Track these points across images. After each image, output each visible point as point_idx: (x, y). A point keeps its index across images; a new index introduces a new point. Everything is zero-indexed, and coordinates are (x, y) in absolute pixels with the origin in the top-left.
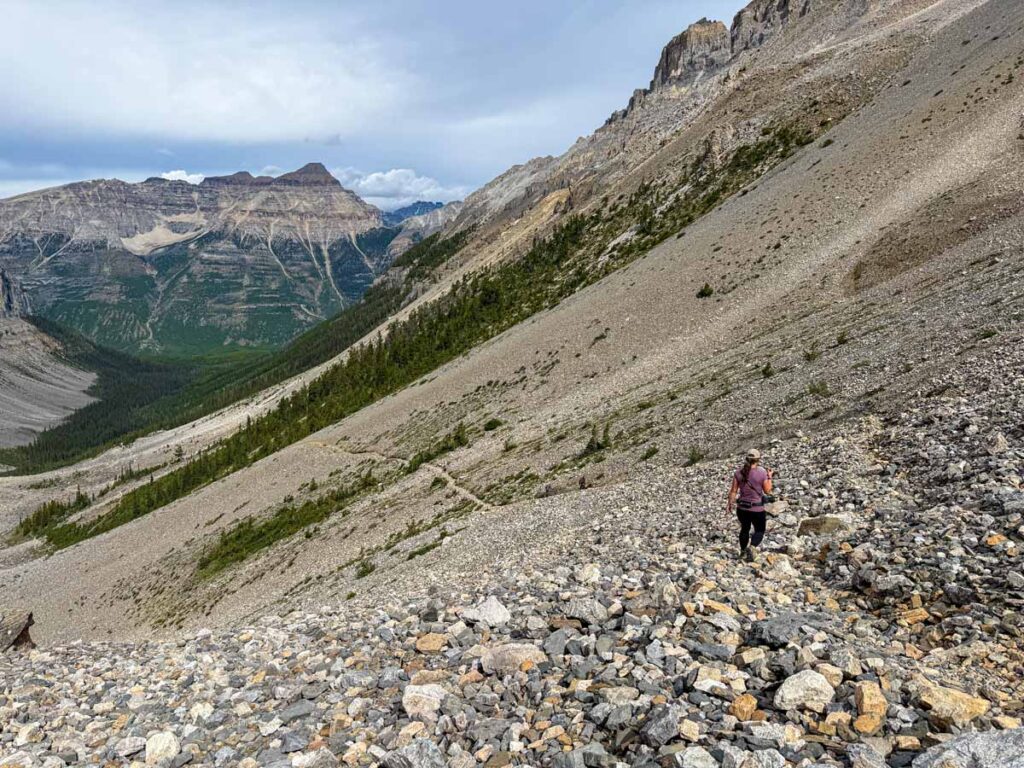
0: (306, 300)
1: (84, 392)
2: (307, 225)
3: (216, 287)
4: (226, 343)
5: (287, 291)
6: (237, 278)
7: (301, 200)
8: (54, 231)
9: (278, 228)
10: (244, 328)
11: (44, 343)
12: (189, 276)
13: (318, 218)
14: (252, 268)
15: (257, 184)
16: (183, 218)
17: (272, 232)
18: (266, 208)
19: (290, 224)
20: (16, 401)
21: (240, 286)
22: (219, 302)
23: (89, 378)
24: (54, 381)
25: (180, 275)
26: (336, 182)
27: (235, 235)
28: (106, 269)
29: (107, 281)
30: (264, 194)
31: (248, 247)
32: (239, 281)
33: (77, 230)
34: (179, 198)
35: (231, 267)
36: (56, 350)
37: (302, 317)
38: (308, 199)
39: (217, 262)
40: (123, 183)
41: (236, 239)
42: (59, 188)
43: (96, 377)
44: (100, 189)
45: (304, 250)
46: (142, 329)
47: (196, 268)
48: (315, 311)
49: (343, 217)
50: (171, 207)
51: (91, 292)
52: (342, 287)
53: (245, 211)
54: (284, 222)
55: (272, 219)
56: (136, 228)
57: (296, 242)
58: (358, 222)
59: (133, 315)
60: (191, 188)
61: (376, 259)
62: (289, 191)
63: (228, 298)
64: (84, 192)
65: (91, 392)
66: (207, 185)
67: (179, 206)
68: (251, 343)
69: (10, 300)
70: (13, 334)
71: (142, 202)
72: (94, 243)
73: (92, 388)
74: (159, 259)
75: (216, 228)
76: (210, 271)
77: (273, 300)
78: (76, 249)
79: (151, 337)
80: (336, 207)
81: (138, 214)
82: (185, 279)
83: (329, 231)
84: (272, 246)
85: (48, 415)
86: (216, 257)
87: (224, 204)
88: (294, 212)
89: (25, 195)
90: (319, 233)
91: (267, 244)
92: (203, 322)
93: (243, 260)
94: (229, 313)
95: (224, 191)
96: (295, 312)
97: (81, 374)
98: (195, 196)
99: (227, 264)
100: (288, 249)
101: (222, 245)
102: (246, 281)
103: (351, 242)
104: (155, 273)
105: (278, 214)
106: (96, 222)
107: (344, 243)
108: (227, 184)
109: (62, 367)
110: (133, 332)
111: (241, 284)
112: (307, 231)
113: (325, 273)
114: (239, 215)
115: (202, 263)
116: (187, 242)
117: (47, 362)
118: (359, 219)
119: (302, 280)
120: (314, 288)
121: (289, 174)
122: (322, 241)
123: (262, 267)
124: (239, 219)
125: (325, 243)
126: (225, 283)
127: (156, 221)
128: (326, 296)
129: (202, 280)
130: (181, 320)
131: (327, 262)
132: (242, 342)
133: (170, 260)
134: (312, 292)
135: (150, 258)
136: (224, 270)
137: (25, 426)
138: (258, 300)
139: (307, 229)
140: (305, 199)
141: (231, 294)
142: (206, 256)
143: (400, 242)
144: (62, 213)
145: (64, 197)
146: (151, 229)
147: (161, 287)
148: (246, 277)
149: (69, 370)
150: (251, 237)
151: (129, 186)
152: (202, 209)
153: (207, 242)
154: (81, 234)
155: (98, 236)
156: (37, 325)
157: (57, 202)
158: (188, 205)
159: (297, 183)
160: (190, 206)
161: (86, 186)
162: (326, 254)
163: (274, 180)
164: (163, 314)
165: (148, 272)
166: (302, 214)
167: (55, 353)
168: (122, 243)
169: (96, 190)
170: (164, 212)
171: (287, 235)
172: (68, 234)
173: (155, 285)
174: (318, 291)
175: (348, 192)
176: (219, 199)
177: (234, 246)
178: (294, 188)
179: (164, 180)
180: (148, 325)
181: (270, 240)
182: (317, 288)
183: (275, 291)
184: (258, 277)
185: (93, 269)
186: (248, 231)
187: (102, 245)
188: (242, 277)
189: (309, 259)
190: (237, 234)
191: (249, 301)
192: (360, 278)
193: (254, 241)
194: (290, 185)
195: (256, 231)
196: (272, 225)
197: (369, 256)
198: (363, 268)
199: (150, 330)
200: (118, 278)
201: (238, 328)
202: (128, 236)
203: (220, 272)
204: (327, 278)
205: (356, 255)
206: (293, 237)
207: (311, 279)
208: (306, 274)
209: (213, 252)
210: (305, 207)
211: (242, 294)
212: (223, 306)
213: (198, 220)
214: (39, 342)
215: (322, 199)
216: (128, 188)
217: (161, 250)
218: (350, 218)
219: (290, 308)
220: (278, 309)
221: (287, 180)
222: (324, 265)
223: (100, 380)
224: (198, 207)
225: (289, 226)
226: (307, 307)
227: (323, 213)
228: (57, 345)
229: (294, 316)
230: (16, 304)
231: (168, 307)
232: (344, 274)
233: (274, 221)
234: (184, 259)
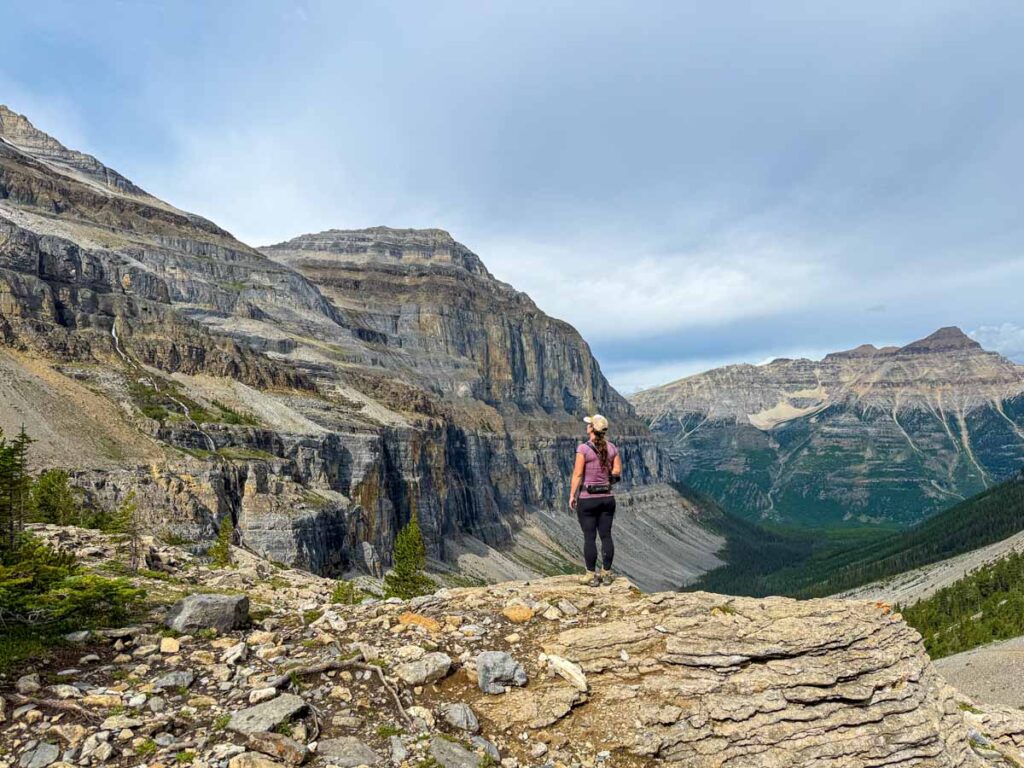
0: (938, 476)
1: (715, 554)
2: (939, 393)
3: (838, 459)
4: (846, 518)
5: (914, 464)
6: (858, 450)
7: (935, 367)
8: (693, 411)
9: (904, 399)
10: (865, 504)
11: (684, 507)
12: (810, 449)
13: (952, 385)
14: (875, 441)
15: (881, 355)
16: (806, 393)
17: (898, 403)
18: (892, 379)
19: (919, 393)
20: (661, 555)
21: (861, 460)
22: (840, 475)
23: (719, 542)
24: (691, 541)
25: (801, 449)
26: (976, 345)
27: (856, 408)
28: (734, 443)
29: (735, 453)
30: (889, 365)
31: (871, 420)
32: (861, 454)
33: (712, 409)
34: (802, 375)
35: (853, 440)
36: (693, 513)
37: (933, 494)
38: (940, 365)
39: (837, 435)
40: (752, 367)
41: (858, 414)
42: (700, 375)
43: (725, 542)
44: (732, 374)
45: (935, 421)
46: (764, 500)
47: (816, 441)
48: (949, 487)
49: (984, 382)
50: (793, 384)
51: (720, 464)
52: (984, 460)
53: (869, 383)
54: (911, 391)
55: (898, 389)
56: (761, 405)
57: (925, 412)
58: (1005, 386)
59: (756, 485)
60: (812, 366)
62: (917, 359)
63: (850, 472)
64: (719, 376)
65: (720, 555)
66: (829, 360)
67: (802, 383)
68: (873, 519)
69: (660, 469)
70: (662, 497)
71: (767, 381)
72: (725, 419)
73: (722, 551)
74: (782, 432)
75: (837, 402)
76: (831, 444)
77: (897, 474)
78: (710, 425)
79: (772, 507)
80: (975, 371)
81: (763, 392)
82: (805, 452)
83: (966, 399)
84: (897, 417)
85: (686, 572)
86: (836, 430)
87: (845, 378)
88: (922, 381)
89: (675, 382)
90: (959, 402)
91: (891, 415)
92: (822, 496)
93: (866, 433)
94: (850, 487)
95: (846, 364)
96: (925, 488)
97: (712, 537)
98: (817, 372)
99: (849, 436)
100: (915, 420)
101: (843, 419)
102: (869, 454)
103: (995, 409)
104: (777, 446)
105: (904, 384)
106: (728, 402)
107: (987, 411)
108: (850, 358)
109: (696, 529)
110: (755, 500)
111: (863, 457)
112: (937, 400)
113: (961, 444)
114: (860, 385)
115: (822, 436)
116: (809, 416)
117: (686, 523)
118: (1006, 381)
119: (933, 452)
120: (947, 462)
121: (918, 342)
122: (958, 409)
123: (886, 440)
124: (861, 391)
125: (961, 411)
126: (846, 457)
127: (779, 398)
128: (963, 470)
129: (822, 453)
130: (802, 492)
131: (964, 433)
132: (863, 519)
133: (791, 435)
134: (945, 466)
135: (774, 432)
136: (845, 443)
137: (669, 580)
138: (882, 474)
139: (938, 397)
140: (937, 366)
141: (852, 467)
142: (827, 429)
144: (701, 395)
145: (703, 382)
146: (774, 405)
147: (782, 459)
148: (868, 450)
149: (703, 532)
150: (874, 408)
151: (756, 368)
152: (824, 384)
153: (828, 415)
154: (714, 413)
155: (726, 414)
156: (680, 491)
157: (697, 386)
158: (809, 382)
159: (927, 350)
160: (812, 382)
161: (721, 371)
162: (962, 423)
163: (900, 350)
164: (784, 485)
165: (771, 445)
166: (933, 382)
167: (692, 516)
168: (748, 419)
169: (728, 374)
170: (787, 389)
171: (915, 405)
172: (704, 414)
173: (777, 458)
174: (953, 465)
175: (990, 354)
176: (840, 374)
177: (856, 419)
178: (923, 355)
179: (787, 360)
180: (769, 495)
181: (895, 412)
182: (951, 461)
183: (901, 465)
184: (883, 449)
185: (724, 443)
186: (871, 403)
187: (731, 422)
188: (864, 450)
189: (941, 430)
190: (860, 407)
191: (870, 475)
192: (1008, 450)
193: (877, 413)
194: (919, 353)
195: (879, 402)
196: (897, 396)
198: (1013, 439)
199: (771, 501)
200: (744, 451)
201: (859, 503)
202: (754, 413)
203: (841, 445)
204: (963, 449)
205: (1003, 424)
206: (923, 406)
207: (943, 451)
208: (937, 447)
209: (834, 426)
210: (936, 375)
211: (863, 468)
212: (844, 480)
213: (820, 396)
214: (680, 506)
215: (956, 365)
216: (756, 370)
217: (783, 425)
218: (994, 382)
219: (917, 484)
220: (906, 484)
221: (914, 349)
222: (960, 436)
223: (728, 546)
224: (820, 382)
225: (917, 396)
226: (940, 484)
227: (958, 379)
228: (693, 509)
229: (922, 492)
230: (665, 472)
231: (788, 479)
232: (986, 445)
233: (900, 391)
234: (805, 433)
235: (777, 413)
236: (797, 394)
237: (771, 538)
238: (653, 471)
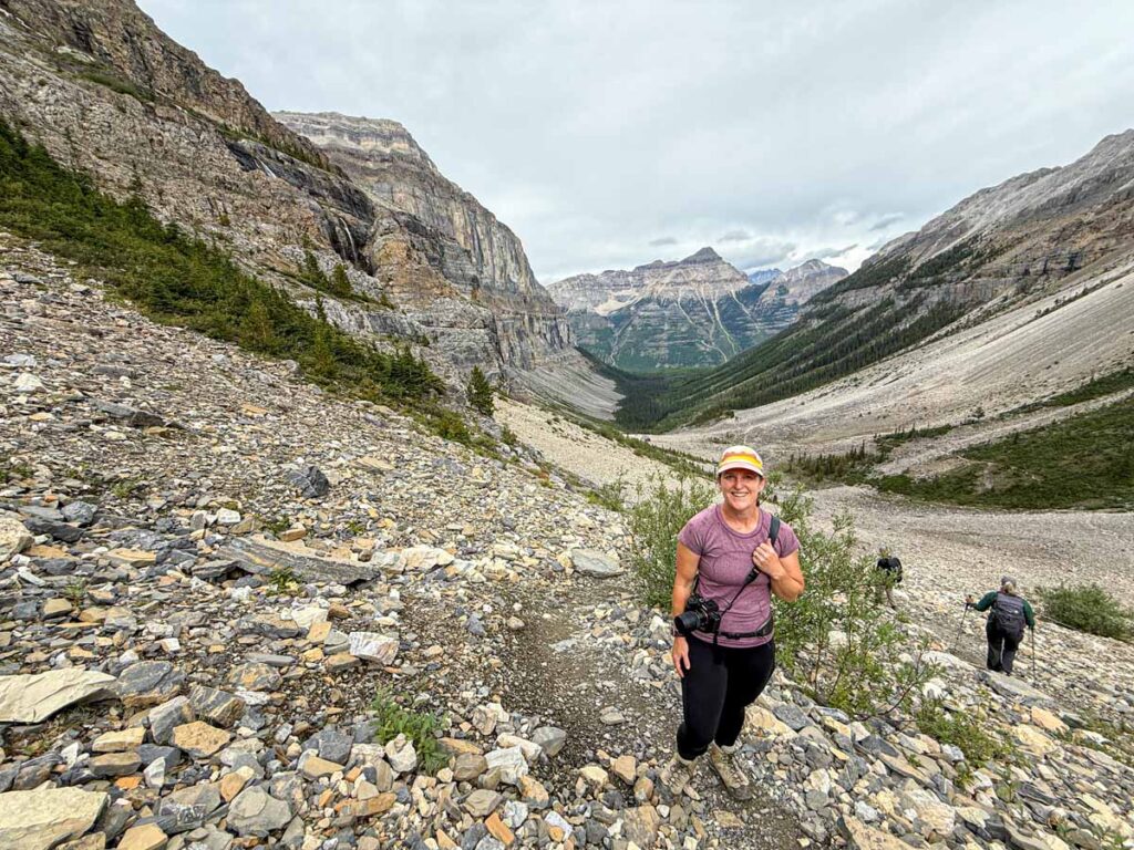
0: (705, 338)
1: (615, 391)
2: (703, 288)
3: (649, 332)
4: (657, 367)
5: (692, 331)
6: (660, 326)
7: (699, 273)
9: (684, 292)
10: (667, 357)
11: (586, 362)
12: (633, 326)
13: (709, 283)
14: (669, 319)
15: (667, 267)
16: (624, 293)
17: (680, 295)
18: (676, 280)
19: (692, 289)
21: (663, 331)
22: (651, 341)
25: (627, 327)
26: (720, 258)
28: (587, 325)
29: (589, 332)
30: (674, 272)
31: (666, 306)
32: (662, 327)
33: (571, 304)
34: (621, 281)
35: (657, 319)
37: (703, 349)
38: (703, 271)
39: (648, 317)
40: (592, 275)
41: (659, 303)
44: (581, 280)
45: (701, 305)
47: (636, 321)
48: (711, 344)
49: (726, 280)
50: (617, 287)
52: (728, 327)
53: (663, 284)
54: (687, 288)
56: (600, 301)
57: (696, 300)
58: (737, 283)
59: (604, 351)
60: (628, 274)
61: (752, 307)
62: (690, 267)
63: (656, 339)
64: (573, 282)
65: (618, 391)
66: (637, 271)
67: (621, 286)
68: (672, 366)
71: (602, 285)
72: (580, 310)
73: (617, 389)
74: (614, 317)
75: (647, 295)
76: (645, 322)
77: (684, 338)
78: (571, 315)
80: (721, 274)
81: (600, 293)
82: (630, 328)
83: (717, 291)
84: (681, 304)
86: (647, 314)
87: (647, 282)
88: (694, 281)
90: (709, 292)
91: (677, 303)
92: (642, 354)
93: (664, 314)
94: (657, 348)
95: (647, 273)
96: (698, 345)
97: (607, 381)
98: (630, 279)
99: (654, 317)
100: (691, 305)
101: (651, 306)
102: (666, 327)
103: (732, 297)
104: (613, 326)
105: (683, 284)
106: (581, 299)
107: (729, 298)
108: (649, 269)
109: (598, 376)
111: (663, 329)
112: (702, 293)
113: (715, 319)
114: (660, 287)
115: (639, 318)
116: (629, 307)
117: (590, 372)
118: (737, 281)
119: (701, 324)
120: (709, 329)
121: (690, 257)
122: (712, 298)
123: (675, 318)
124: (660, 289)
125: (714, 299)
126: (654, 330)
127: (609, 296)
128: (717, 333)
129: (640, 328)
130: (630, 353)
131: (716, 312)
132: (667, 366)
133: (620, 318)
134: (708, 332)
135: (610, 317)
136: (652, 321)
138: (674, 339)
139: (702, 291)
140: (701, 272)
141: (658, 336)
142: (641, 313)
143: (770, 293)
144: (564, 295)
145: (564, 286)
146: (606, 301)
147: (617, 334)
148: (666, 325)
149: (602, 378)
150: (668, 299)
152: (635, 286)
153: (641, 305)
154: (574, 307)
155: (583, 307)
156: (582, 353)
158: (626, 285)
159: (695, 262)
160: (627, 285)
161: (574, 279)
163: (680, 262)
164: (619, 350)
165: (609, 325)
166: (699, 282)
167: (591, 368)
168: (594, 310)
169: (578, 280)
170: (613, 290)
171: (690, 296)
172: (567, 306)
173: (613, 333)
174: (712, 331)
175: (728, 264)
176: (644, 279)
177: (658, 306)
178: (694, 265)
179: (612, 271)
180: (612, 357)
181: (679, 300)
182: (711, 329)
183: (684, 333)
184: (674, 324)
185: (581, 326)
186: (666, 296)
187: (584, 312)
188: (664, 325)
189: (704, 310)
190: (659, 299)
191: (669, 339)
192: (740, 320)
193: (669, 302)
194: (691, 264)
195: (671, 295)
196: (680, 291)
197: (745, 305)
198: (742, 314)
199: (613, 359)
200: (594, 330)
201: (663, 357)
203: (650, 323)
204: (717, 321)
205: (737, 305)
206: (694, 297)
207: (706, 323)
208: (703, 321)
209: (645, 311)
210: (701, 277)
211: (664, 336)
212: (653, 344)
213: (633, 295)
214: (583, 362)
215: (711, 271)
216: (595, 278)
217: (614, 313)
218: (731, 281)
219: (695, 343)
220: (688, 344)
221: (686, 261)
222: (714, 314)
223: (618, 385)
224: (632, 285)
225: (691, 291)
226: (706, 342)
227: (712, 280)
228: (591, 364)
229: (697, 348)
230: (571, 340)
231: (621, 346)
232: (729, 318)
233: (681, 288)
234: (629, 316)
235: (608, 306)
236: (620, 293)
237: (636, 378)
238: (565, 340)
